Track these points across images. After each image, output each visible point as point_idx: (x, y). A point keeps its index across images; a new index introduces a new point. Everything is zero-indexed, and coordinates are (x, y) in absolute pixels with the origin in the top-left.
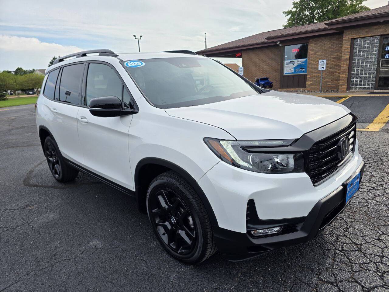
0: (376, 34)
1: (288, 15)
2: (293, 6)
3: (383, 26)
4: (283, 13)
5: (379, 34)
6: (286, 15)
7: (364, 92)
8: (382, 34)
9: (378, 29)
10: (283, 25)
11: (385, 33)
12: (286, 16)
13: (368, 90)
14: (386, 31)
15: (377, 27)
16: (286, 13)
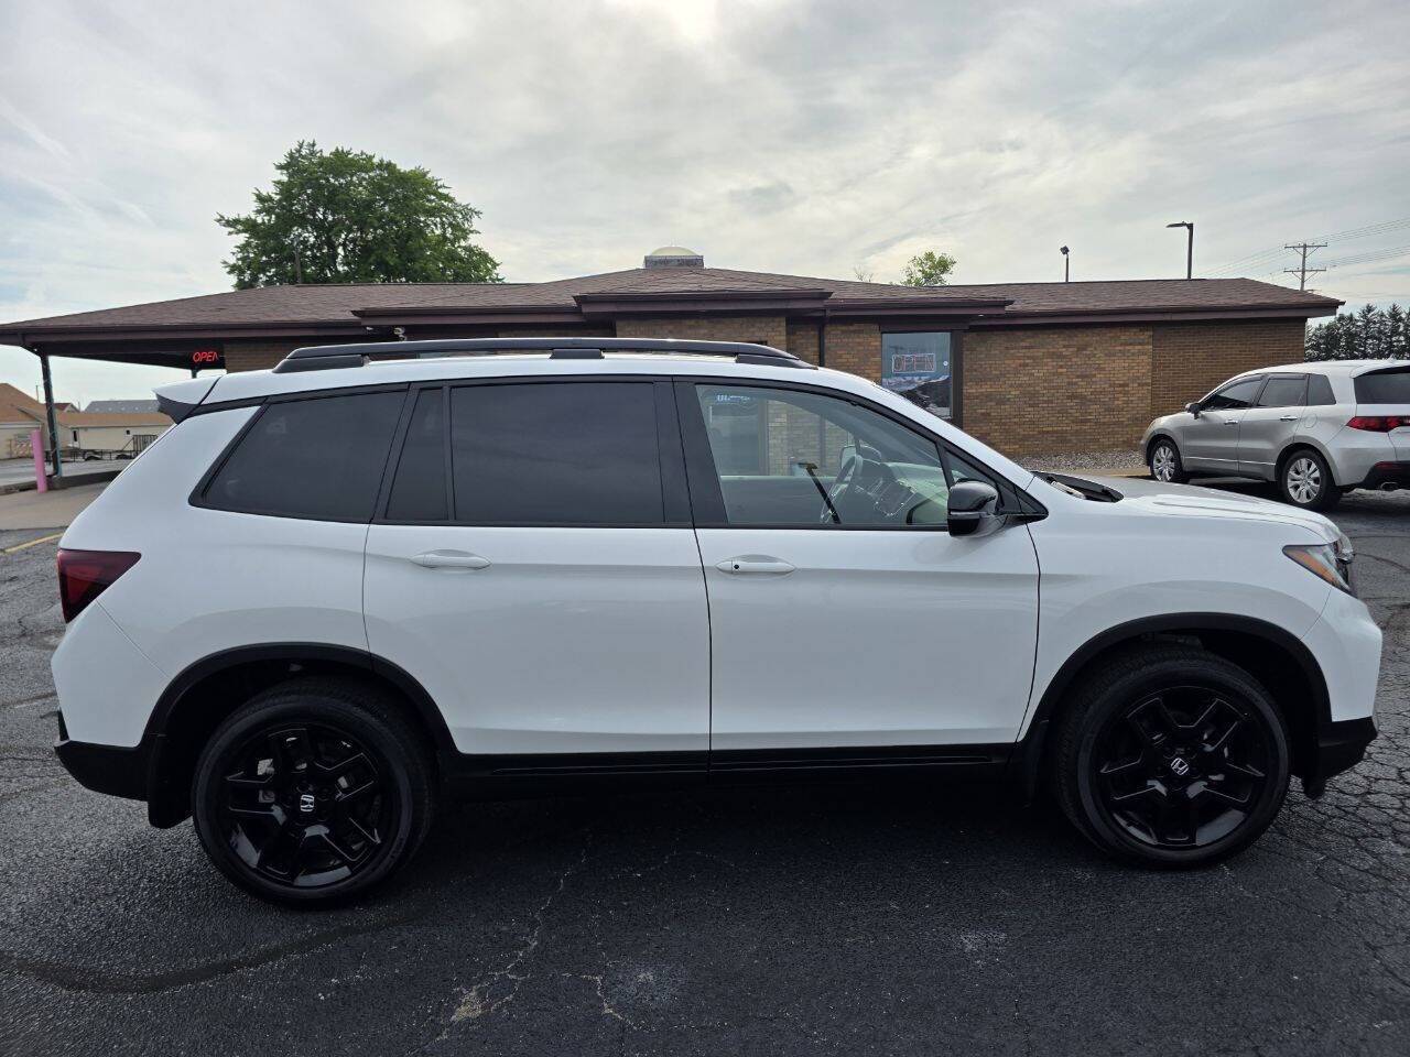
1: (239, 232)
2: (256, 205)
4: (219, 221)
6: (232, 230)
10: (225, 262)
12: (230, 233)
16: (229, 223)
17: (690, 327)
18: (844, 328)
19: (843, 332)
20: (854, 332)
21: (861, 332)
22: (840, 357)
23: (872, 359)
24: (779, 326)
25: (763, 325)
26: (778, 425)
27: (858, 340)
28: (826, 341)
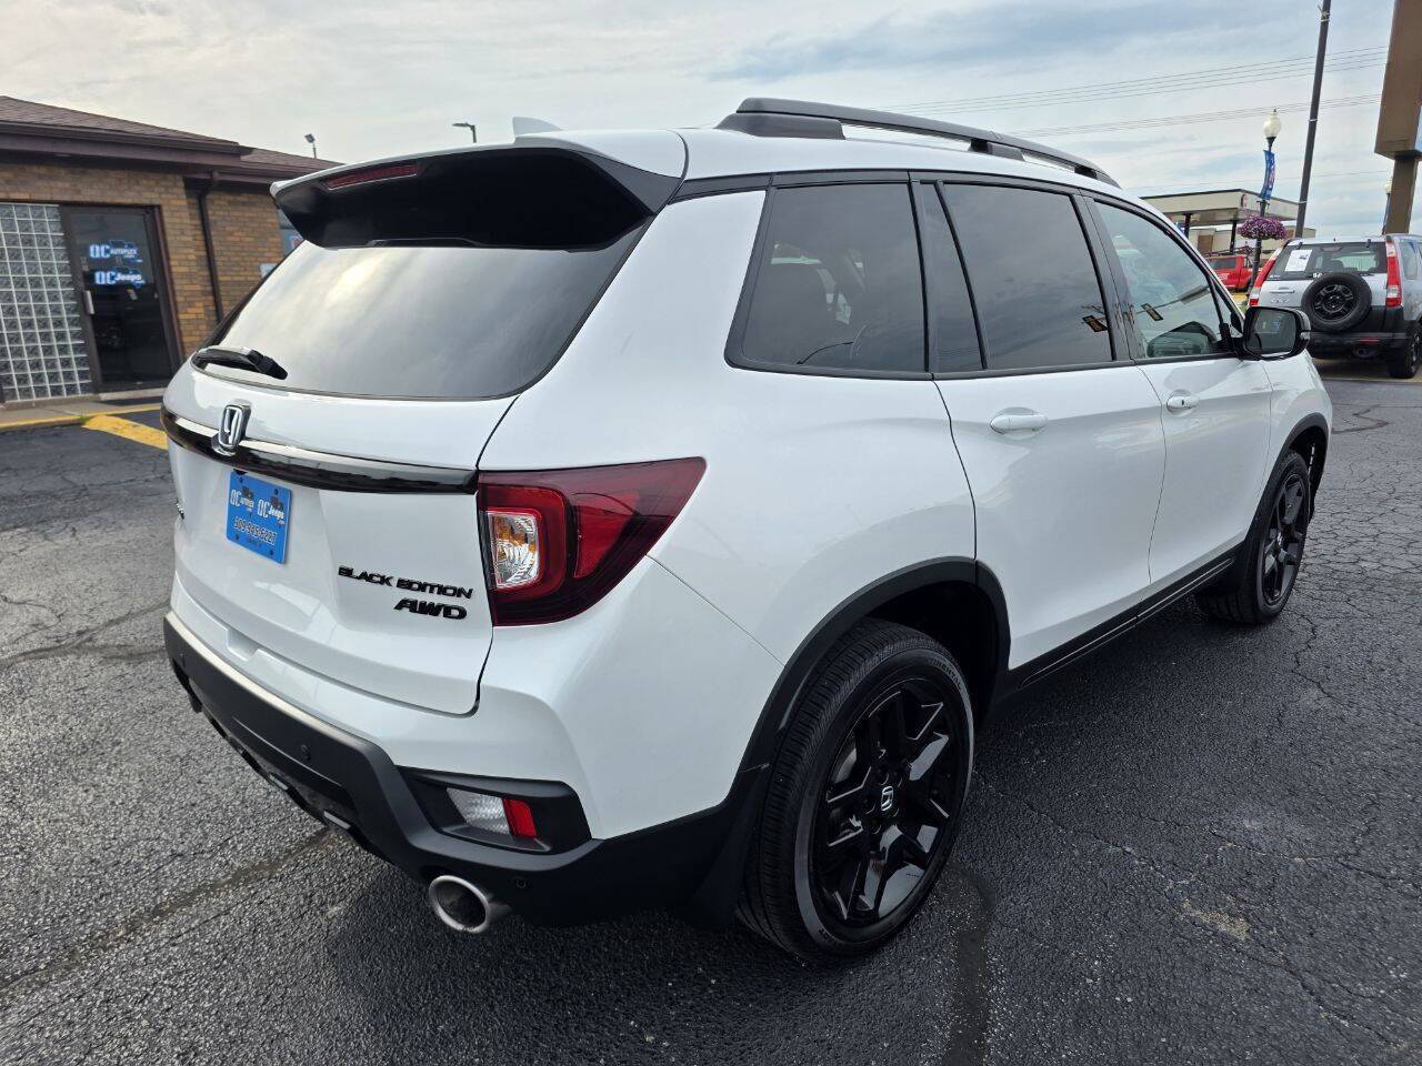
0: (48, 198)
3: (63, 172)
5: (58, 197)
7: (61, 403)
8: (67, 198)
9: (51, 178)
11: (77, 198)
13: (73, 396)
14: (79, 192)
15: (43, 170)
17: (41, 177)
18: (231, 198)
19: (230, 203)
20: (244, 204)
21: (253, 204)
22: (231, 234)
23: (271, 239)
24: (175, 186)
25: (152, 183)
26: (193, 316)
27: (250, 215)
28: (210, 212)
